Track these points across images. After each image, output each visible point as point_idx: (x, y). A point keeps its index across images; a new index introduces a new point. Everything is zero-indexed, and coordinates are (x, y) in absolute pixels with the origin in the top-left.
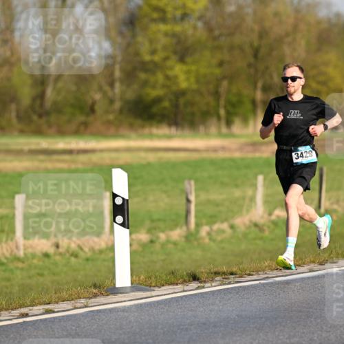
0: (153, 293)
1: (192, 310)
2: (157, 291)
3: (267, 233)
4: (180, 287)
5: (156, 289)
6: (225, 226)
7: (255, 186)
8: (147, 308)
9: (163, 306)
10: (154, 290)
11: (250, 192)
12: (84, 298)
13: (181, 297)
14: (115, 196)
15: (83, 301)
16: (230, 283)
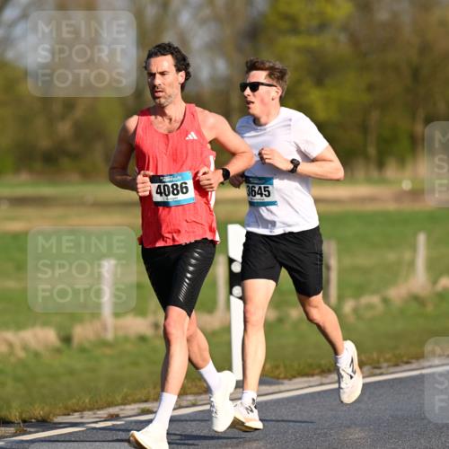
0: (282, 388)
1: (332, 410)
2: (287, 385)
3: (430, 309)
4: (316, 379)
5: (286, 381)
6: (375, 299)
7: (414, 248)
8: (274, 407)
9: (293, 404)
10: (282, 384)
11: (407, 255)
12: (191, 394)
13: (319, 393)
14: (231, 261)
15: (190, 398)
16: (381, 374)
